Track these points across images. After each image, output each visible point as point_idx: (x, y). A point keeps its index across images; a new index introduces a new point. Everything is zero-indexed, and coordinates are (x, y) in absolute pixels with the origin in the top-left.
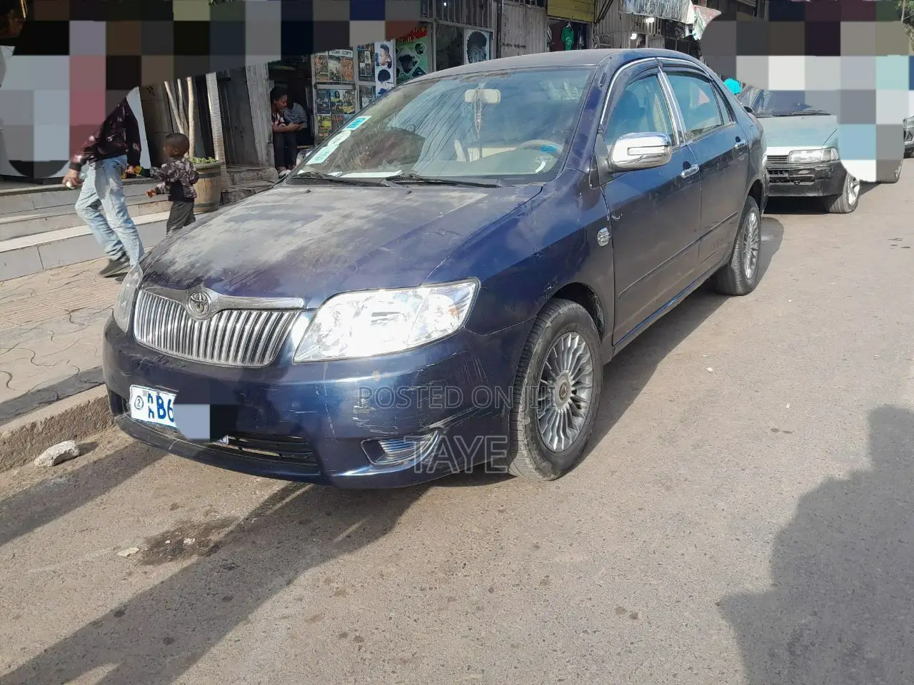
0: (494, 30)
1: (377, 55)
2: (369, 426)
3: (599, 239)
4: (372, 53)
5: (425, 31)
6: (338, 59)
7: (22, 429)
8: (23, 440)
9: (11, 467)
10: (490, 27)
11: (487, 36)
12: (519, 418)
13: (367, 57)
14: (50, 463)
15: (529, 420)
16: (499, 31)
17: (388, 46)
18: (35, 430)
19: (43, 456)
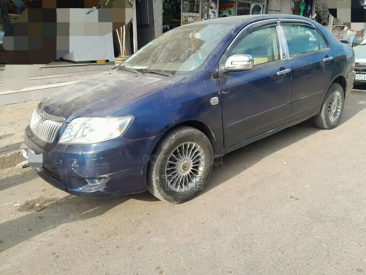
0: (265, 4)
1: (210, 15)
2: (77, 173)
3: (211, 102)
4: (208, 14)
5: (233, 5)
6: (193, 17)
7: (15, 154)
8: (15, 158)
9: (9, 167)
10: (264, 3)
11: (262, 7)
12: (153, 176)
13: (205, 16)
14: (21, 167)
15: (158, 178)
16: (267, 4)
17: (215, 12)
18: (20, 155)
19: (19, 164)
